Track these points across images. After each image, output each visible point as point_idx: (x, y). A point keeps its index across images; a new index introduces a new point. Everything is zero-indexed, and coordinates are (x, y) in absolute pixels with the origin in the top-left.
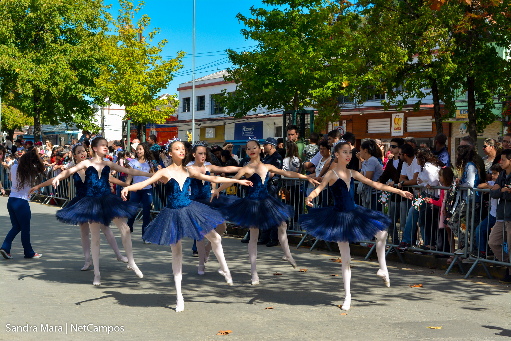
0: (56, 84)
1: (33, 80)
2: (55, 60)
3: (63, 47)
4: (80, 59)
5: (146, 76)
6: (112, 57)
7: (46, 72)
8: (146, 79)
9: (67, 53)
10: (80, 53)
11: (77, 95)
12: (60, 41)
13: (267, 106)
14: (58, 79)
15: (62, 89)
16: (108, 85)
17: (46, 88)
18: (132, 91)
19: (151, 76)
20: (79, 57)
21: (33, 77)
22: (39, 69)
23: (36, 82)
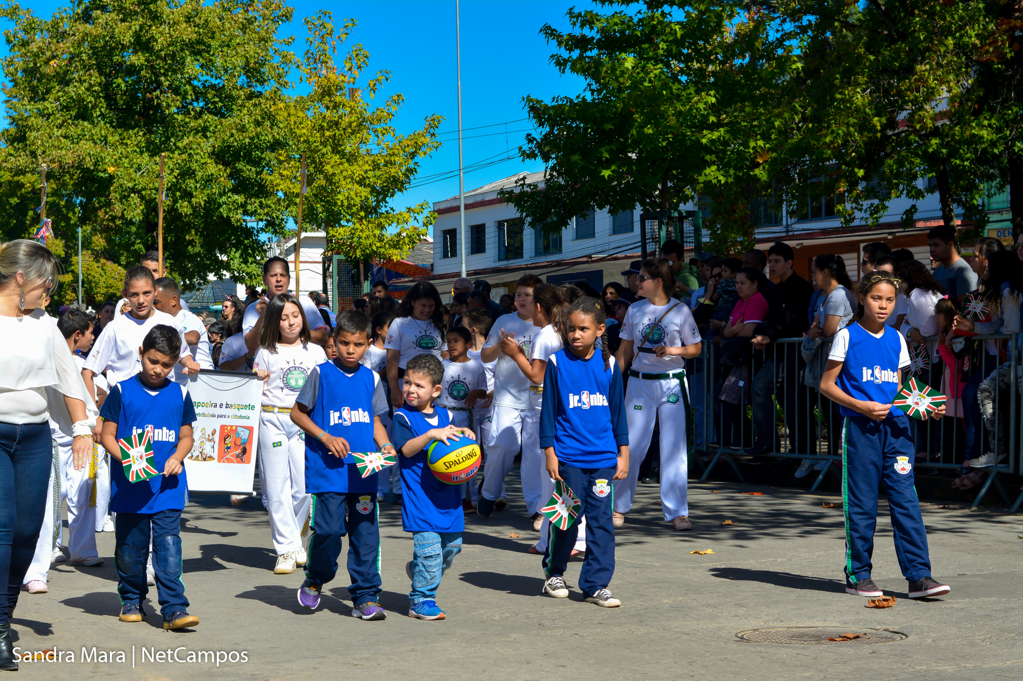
0: (188, 195)
1: (144, 189)
2: (185, 148)
3: (200, 121)
4: (235, 144)
5: (367, 167)
6: (298, 131)
7: (169, 172)
8: (366, 172)
9: (208, 134)
10: (234, 131)
11: (231, 215)
12: (193, 110)
13: (608, 207)
14: (192, 185)
15: (200, 205)
16: (291, 186)
17: (168, 203)
18: (340, 196)
19: (376, 166)
20: (232, 139)
21: (142, 182)
22: (154, 167)
23: (149, 192)
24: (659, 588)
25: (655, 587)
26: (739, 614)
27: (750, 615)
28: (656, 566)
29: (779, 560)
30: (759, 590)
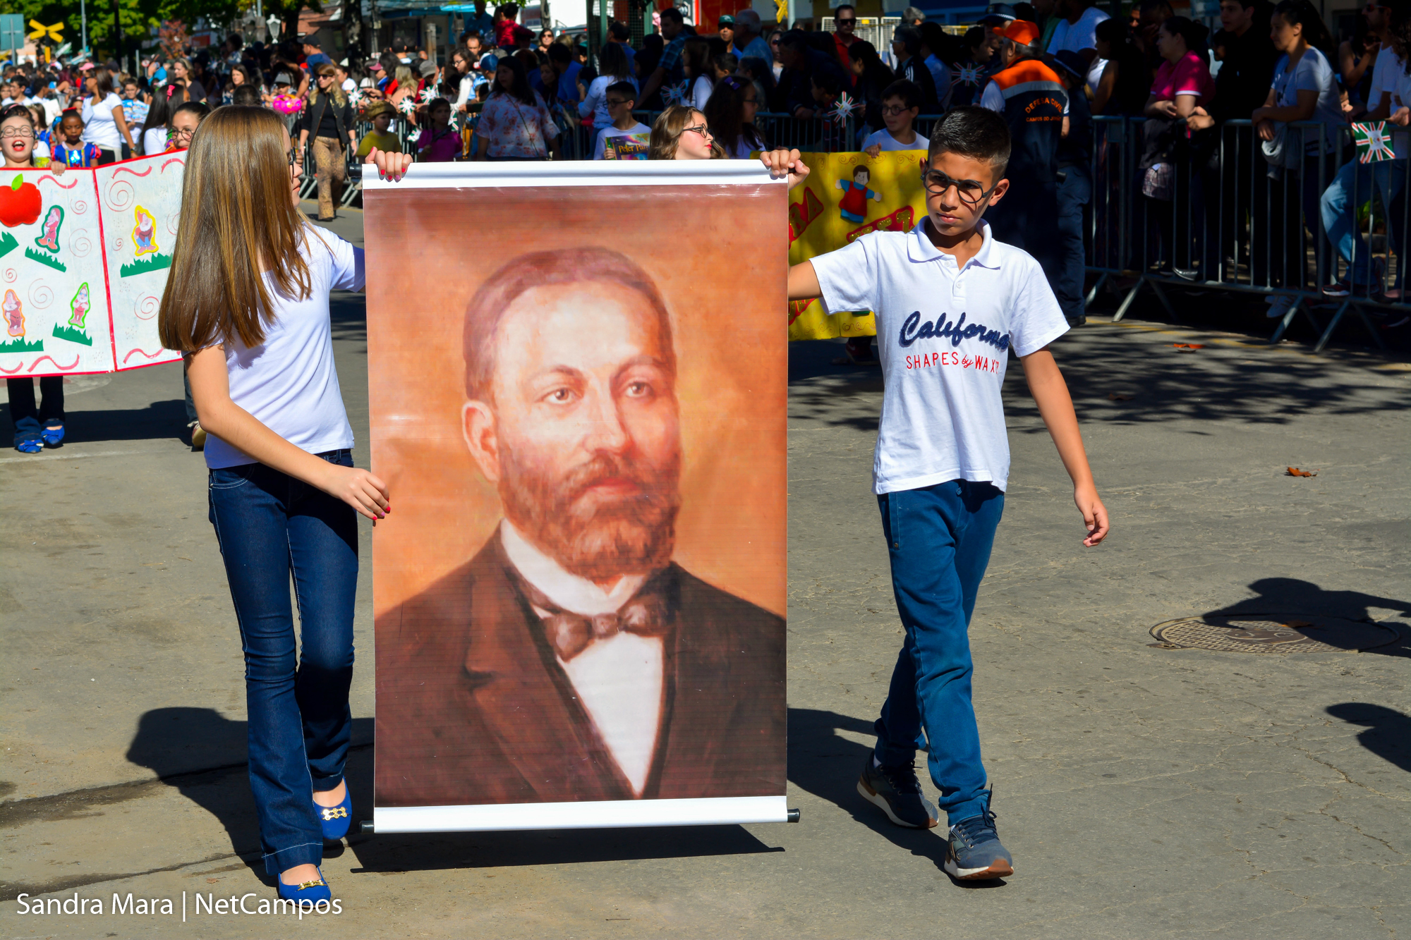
24: (1044, 538)
25: (1038, 537)
26: (1157, 592)
27: (1172, 593)
28: (1042, 495)
29: (1220, 481)
30: (1187, 544)
